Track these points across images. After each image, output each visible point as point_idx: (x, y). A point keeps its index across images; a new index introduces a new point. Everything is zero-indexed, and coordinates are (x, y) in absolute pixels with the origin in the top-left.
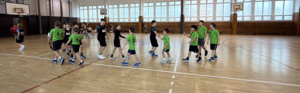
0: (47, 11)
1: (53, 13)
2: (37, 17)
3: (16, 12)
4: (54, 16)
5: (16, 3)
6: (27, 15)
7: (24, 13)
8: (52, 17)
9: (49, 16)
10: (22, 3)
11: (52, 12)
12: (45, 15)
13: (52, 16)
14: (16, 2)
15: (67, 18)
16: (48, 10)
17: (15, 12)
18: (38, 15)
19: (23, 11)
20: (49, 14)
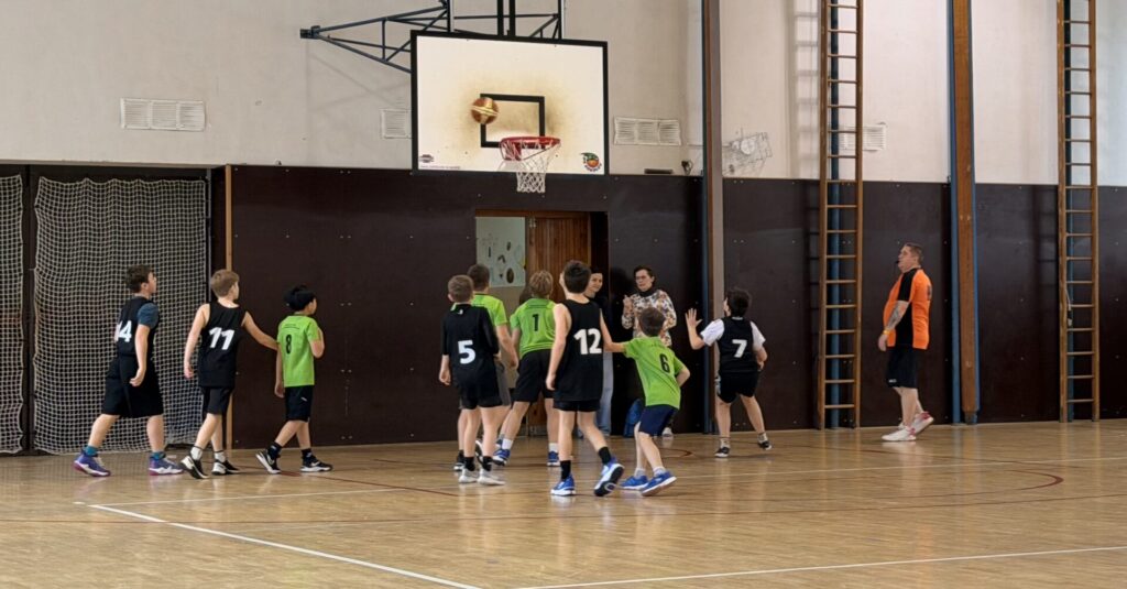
0: (792, 106)
1: (858, 132)
2: (691, 191)
3: (490, 138)
4: (866, 177)
5: (500, 37)
6: (578, 167)
7: (556, 142)
8: (844, 185)
9: (810, 172)
10: (548, 33)
11: (847, 119)
12: (774, 168)
13: (847, 172)
14: (500, 17)
15: (1035, 191)
16: (809, 89)
17: (485, 144)
18: (697, 169)
19: (552, 129)
20: (810, 146)
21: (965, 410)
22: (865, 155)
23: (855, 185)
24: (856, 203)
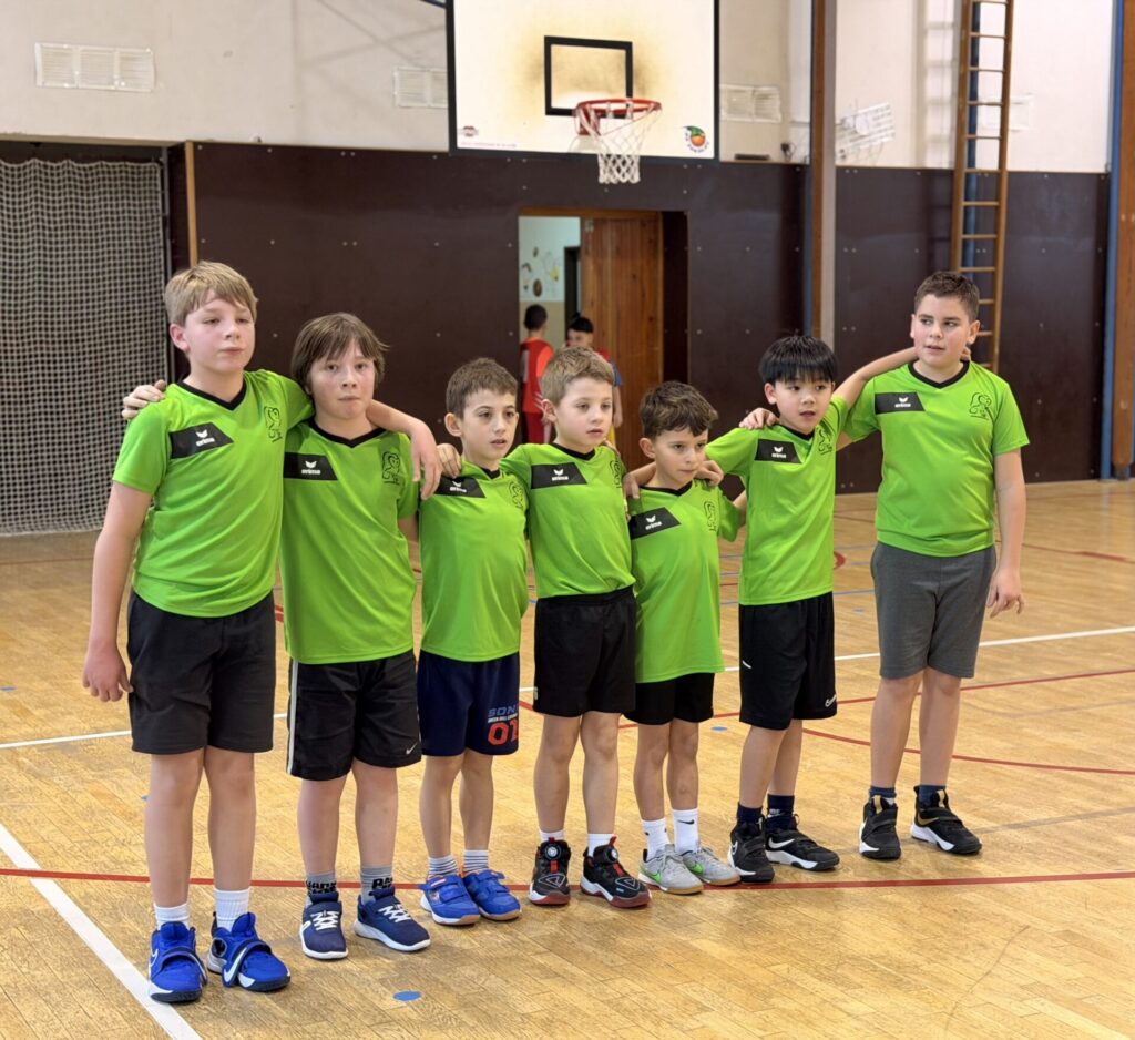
0: (921, 71)
1: (1004, 104)
2: (793, 183)
4: (1012, 165)
7: (656, 107)
8: (985, 176)
17: (551, 111)
18: (801, 153)
19: (643, 91)
20: (942, 124)
21: (1115, 463)
22: (1011, 137)
23: (996, 176)
24: (998, 198)
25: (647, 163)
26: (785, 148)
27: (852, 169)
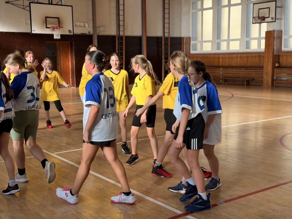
1: (124, 26)
3: (48, 26)
5: (49, 4)
6: (67, 33)
9: (115, 34)
10: (60, 3)
11: (121, 23)
15: (158, 38)
19: (61, 25)
20: (114, 29)
22: (125, 31)
23: (123, 36)
24: (123, 40)
25: (61, 35)
26: (89, 32)
27: (100, 35)
